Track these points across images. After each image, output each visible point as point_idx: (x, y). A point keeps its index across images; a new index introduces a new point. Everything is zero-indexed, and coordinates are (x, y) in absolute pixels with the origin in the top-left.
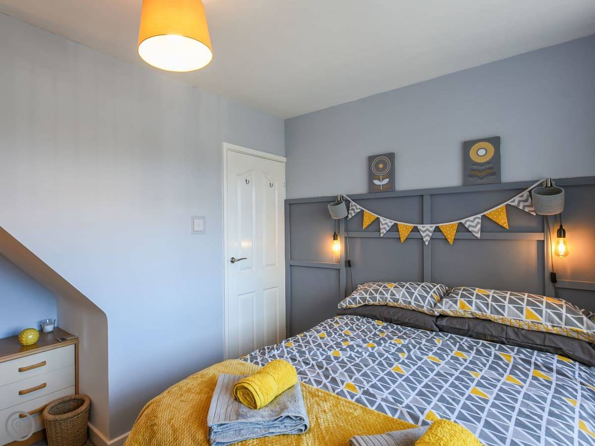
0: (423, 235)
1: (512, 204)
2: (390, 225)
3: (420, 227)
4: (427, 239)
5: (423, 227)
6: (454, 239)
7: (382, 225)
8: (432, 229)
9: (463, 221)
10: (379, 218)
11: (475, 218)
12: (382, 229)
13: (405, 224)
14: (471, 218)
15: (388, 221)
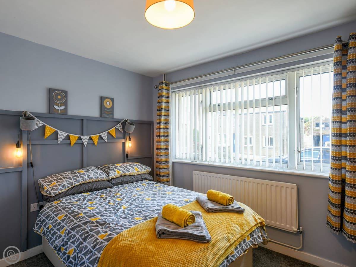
0: (84, 141)
1: (117, 127)
2: (65, 135)
3: (82, 137)
4: (85, 143)
5: (84, 137)
6: (97, 143)
7: (60, 135)
8: (88, 138)
9: (101, 134)
10: (57, 131)
11: (105, 133)
12: (60, 138)
13: (74, 135)
14: (104, 133)
15: (63, 133)
